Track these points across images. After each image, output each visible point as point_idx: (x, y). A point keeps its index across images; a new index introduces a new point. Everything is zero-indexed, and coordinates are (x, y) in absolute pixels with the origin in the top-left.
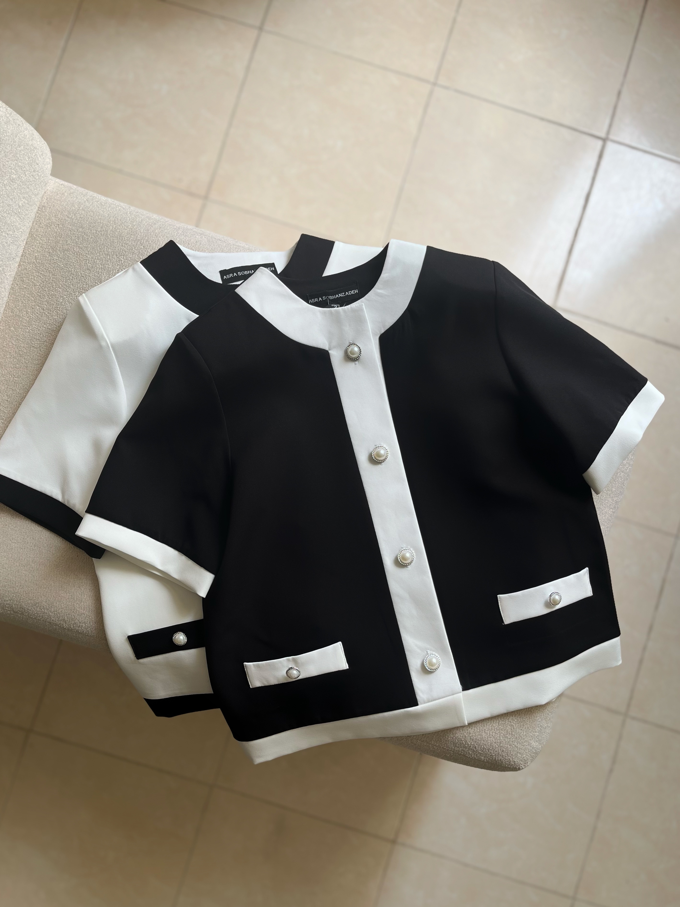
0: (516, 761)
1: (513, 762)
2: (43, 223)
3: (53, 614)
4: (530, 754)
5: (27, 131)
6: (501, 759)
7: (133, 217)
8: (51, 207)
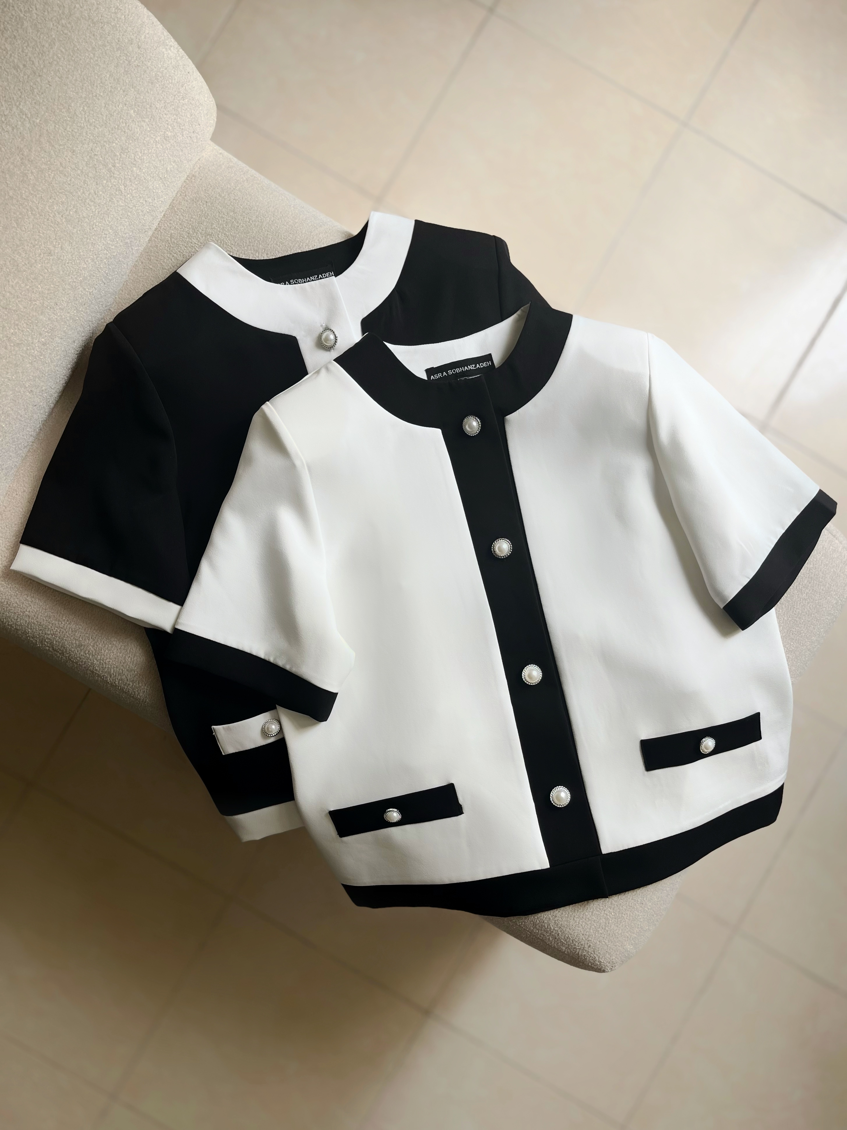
0: (602, 961)
1: (598, 962)
2: (189, 196)
3: (99, 663)
4: (620, 957)
5: (197, 82)
6: (585, 955)
7: (296, 212)
8: (203, 179)
